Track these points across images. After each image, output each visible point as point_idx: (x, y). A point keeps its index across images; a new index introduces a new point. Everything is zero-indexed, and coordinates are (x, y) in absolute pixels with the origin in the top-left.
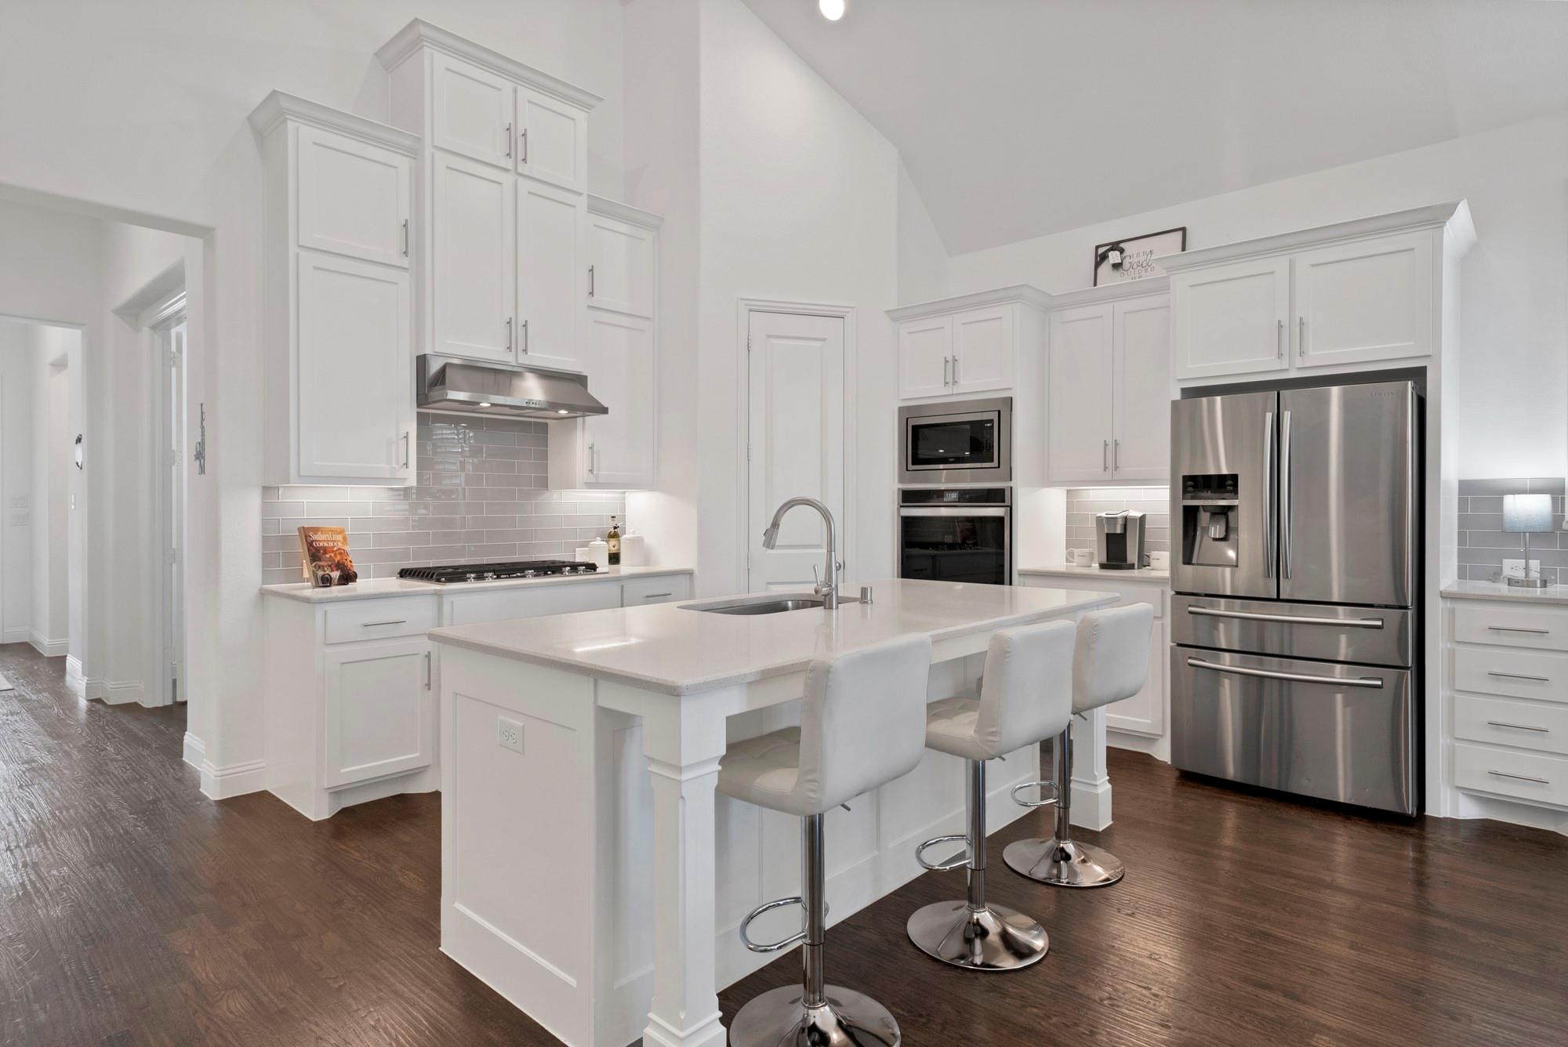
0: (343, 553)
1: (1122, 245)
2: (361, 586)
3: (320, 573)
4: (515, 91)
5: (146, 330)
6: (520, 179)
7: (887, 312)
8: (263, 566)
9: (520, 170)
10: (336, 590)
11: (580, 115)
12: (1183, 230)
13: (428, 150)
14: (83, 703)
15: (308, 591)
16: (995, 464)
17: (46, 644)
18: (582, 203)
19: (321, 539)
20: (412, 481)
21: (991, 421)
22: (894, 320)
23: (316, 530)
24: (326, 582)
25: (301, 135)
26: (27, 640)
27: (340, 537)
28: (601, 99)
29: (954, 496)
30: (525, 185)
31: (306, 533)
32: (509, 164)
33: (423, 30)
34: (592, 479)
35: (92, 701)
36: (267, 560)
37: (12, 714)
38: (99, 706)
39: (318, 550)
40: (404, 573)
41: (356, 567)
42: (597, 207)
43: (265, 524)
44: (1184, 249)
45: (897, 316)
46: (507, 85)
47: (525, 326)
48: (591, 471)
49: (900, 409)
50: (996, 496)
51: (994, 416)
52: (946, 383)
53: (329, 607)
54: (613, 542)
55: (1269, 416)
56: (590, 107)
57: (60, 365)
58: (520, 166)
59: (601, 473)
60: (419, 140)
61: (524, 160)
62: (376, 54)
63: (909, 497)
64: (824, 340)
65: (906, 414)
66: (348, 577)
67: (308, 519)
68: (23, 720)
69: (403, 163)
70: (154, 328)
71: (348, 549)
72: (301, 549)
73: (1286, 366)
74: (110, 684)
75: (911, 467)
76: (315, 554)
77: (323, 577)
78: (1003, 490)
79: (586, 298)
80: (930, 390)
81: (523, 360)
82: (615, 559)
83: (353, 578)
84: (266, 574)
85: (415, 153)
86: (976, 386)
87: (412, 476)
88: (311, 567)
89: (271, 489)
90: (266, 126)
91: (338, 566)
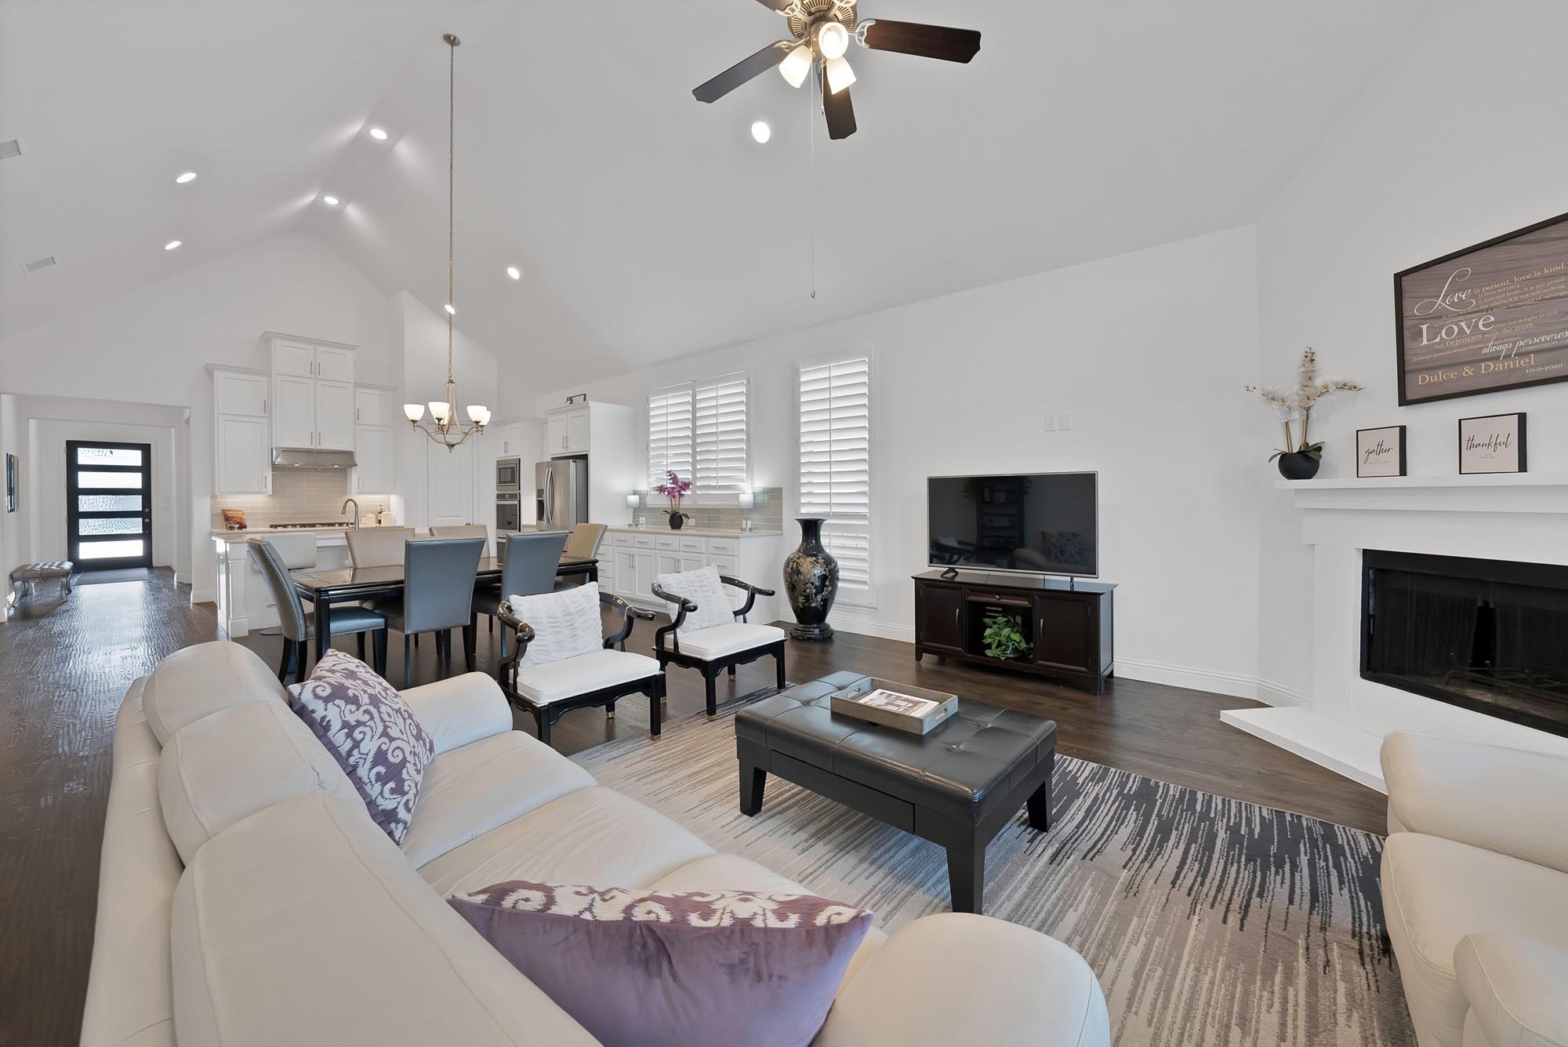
0: (241, 518)
2: (248, 529)
3: (229, 525)
4: (315, 348)
6: (318, 381)
8: (211, 523)
9: (317, 377)
11: (350, 353)
13: (274, 375)
14: (175, 584)
15: (226, 531)
16: (517, 484)
17: (169, 563)
18: (352, 385)
19: (230, 514)
21: (516, 467)
22: (495, 426)
23: (229, 511)
24: (232, 528)
25: (220, 376)
27: (241, 513)
28: (360, 347)
29: (508, 496)
31: (224, 512)
32: (312, 376)
33: (271, 334)
34: (359, 491)
36: (213, 521)
38: (180, 584)
39: (229, 517)
40: (271, 526)
41: (247, 523)
42: (358, 385)
43: (212, 509)
45: (497, 424)
46: (311, 347)
47: (320, 435)
48: (361, 486)
49: (497, 462)
51: (517, 465)
52: (508, 452)
54: (379, 515)
55: (549, 470)
56: (355, 350)
58: (317, 375)
60: (271, 371)
61: (319, 374)
62: (257, 341)
63: (500, 497)
65: (498, 464)
66: (242, 526)
67: (227, 506)
69: (264, 380)
71: (244, 517)
72: (223, 517)
73: (566, 451)
75: (499, 485)
76: (227, 519)
77: (230, 527)
78: (518, 494)
79: (355, 421)
80: (502, 455)
81: (319, 447)
82: (380, 522)
83: (246, 527)
84: (212, 528)
85: (270, 376)
86: (512, 454)
87: (270, 492)
88: (225, 523)
89: (213, 497)
90: (209, 371)
91: (238, 523)
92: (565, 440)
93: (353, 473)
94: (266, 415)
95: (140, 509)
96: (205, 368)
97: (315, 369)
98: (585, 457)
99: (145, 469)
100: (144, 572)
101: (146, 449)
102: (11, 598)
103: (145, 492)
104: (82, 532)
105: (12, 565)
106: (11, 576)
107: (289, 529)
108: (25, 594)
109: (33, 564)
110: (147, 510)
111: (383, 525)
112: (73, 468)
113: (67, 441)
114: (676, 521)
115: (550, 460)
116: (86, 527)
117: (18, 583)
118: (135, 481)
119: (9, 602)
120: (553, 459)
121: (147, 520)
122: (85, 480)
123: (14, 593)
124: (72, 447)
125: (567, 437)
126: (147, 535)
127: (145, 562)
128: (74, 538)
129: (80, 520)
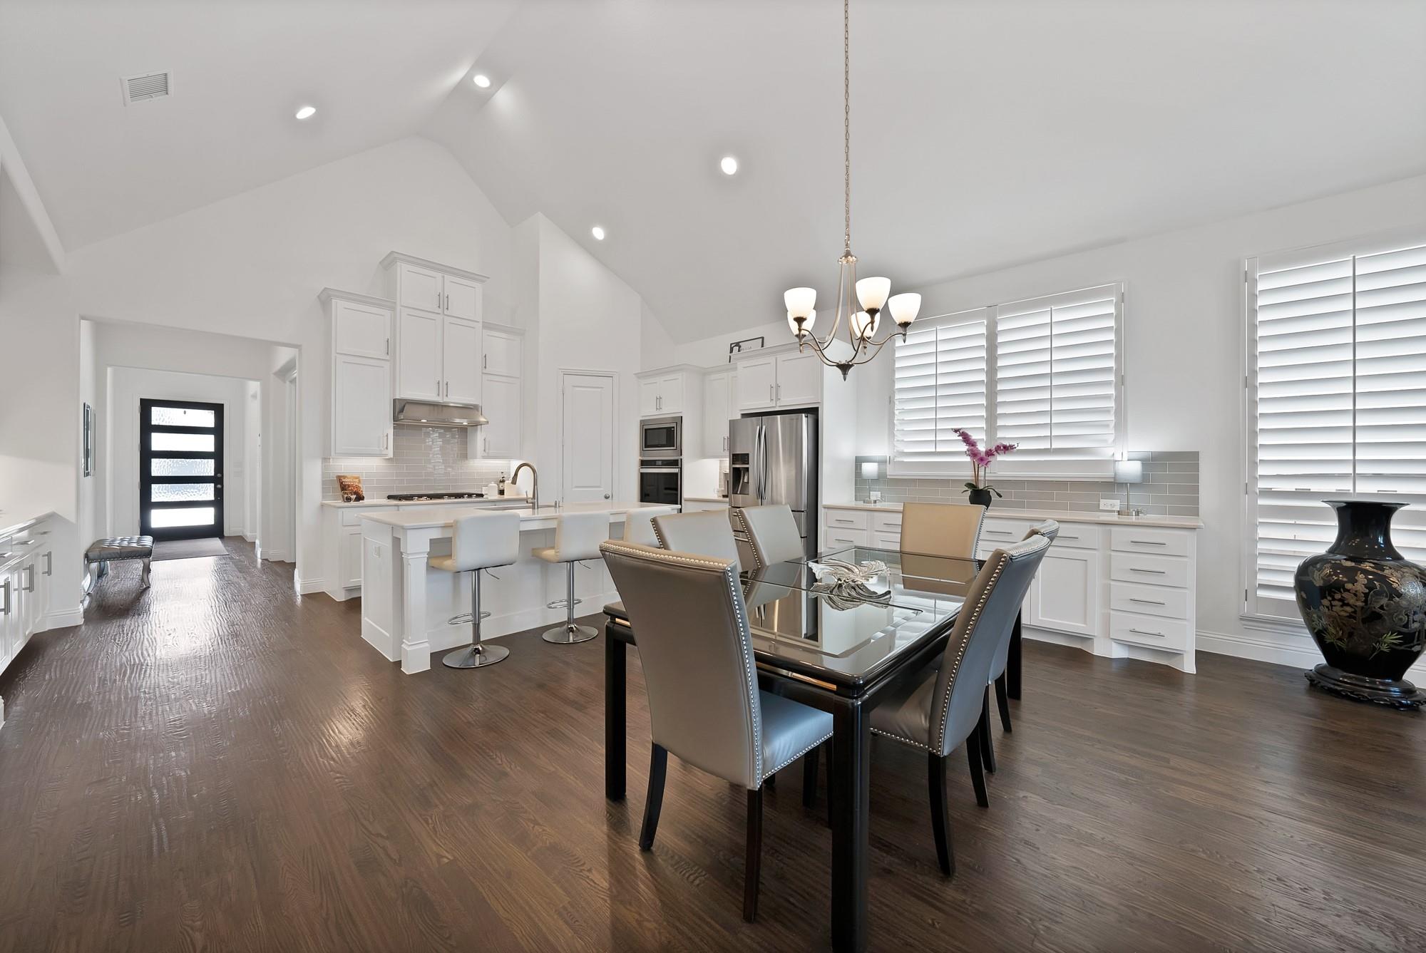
0: (357, 487)
1: (740, 344)
2: (366, 501)
3: (346, 496)
4: (443, 277)
5: (288, 383)
6: (446, 318)
7: (635, 374)
8: (323, 492)
9: (445, 313)
10: (353, 503)
11: (478, 285)
12: (763, 338)
13: (398, 308)
14: (259, 561)
15: (340, 503)
16: (675, 448)
17: (248, 535)
18: (480, 325)
19: (347, 481)
20: (391, 455)
21: (674, 427)
22: (639, 378)
23: (345, 477)
24: (349, 500)
25: (339, 306)
26: (241, 534)
27: (357, 480)
28: (488, 278)
29: (660, 463)
30: (448, 320)
31: (340, 478)
32: (440, 311)
33: (396, 255)
34: (486, 454)
35: (263, 559)
36: (324, 490)
37: (225, 564)
38: (266, 562)
39: (345, 485)
40: (390, 497)
41: (364, 494)
42: (487, 326)
43: (323, 474)
44: (762, 346)
45: (641, 376)
46: (439, 275)
47: (447, 384)
48: (485, 450)
49: (641, 421)
50: (675, 463)
51: (674, 425)
52: (657, 409)
53: (344, 510)
54: (501, 484)
55: (758, 427)
56: (483, 281)
57: (254, 396)
58: (446, 311)
59: (490, 451)
60: (395, 303)
61: (447, 309)
62: (380, 263)
63: (644, 463)
64: (602, 388)
65: (643, 423)
66: (360, 498)
67: (342, 472)
68: (229, 566)
69: (387, 313)
70: (291, 382)
71: (361, 486)
72: (338, 486)
73: (774, 405)
74: (271, 552)
75: (645, 449)
76: (344, 487)
77: (347, 498)
78: (677, 460)
79: (482, 370)
80: (651, 412)
81: (446, 400)
82: (502, 492)
83: (362, 498)
84: (324, 497)
85: (393, 309)
86: (668, 411)
87: (390, 454)
88: (341, 493)
89: (326, 459)
90: (325, 300)
91: (355, 493)
92: (774, 390)
93: (479, 432)
94: (388, 358)
95: (212, 473)
96: (318, 297)
97: (443, 302)
98: (813, 412)
99: (218, 431)
100: (215, 543)
101: (218, 409)
102: (87, 582)
103: (218, 456)
104: (155, 498)
105: (86, 541)
106: (86, 556)
107: (415, 501)
108: (101, 574)
109: (109, 538)
110: (219, 475)
111: (506, 496)
112: (147, 428)
113: (141, 399)
114: (980, 496)
115: (739, 417)
116: (159, 493)
117: (94, 565)
118: (206, 443)
119: (84, 590)
120: (744, 416)
121: (219, 486)
122: (160, 442)
123: (89, 574)
124: (146, 406)
125: (778, 386)
126: (218, 503)
127: (216, 531)
128: (146, 504)
129: (153, 485)
